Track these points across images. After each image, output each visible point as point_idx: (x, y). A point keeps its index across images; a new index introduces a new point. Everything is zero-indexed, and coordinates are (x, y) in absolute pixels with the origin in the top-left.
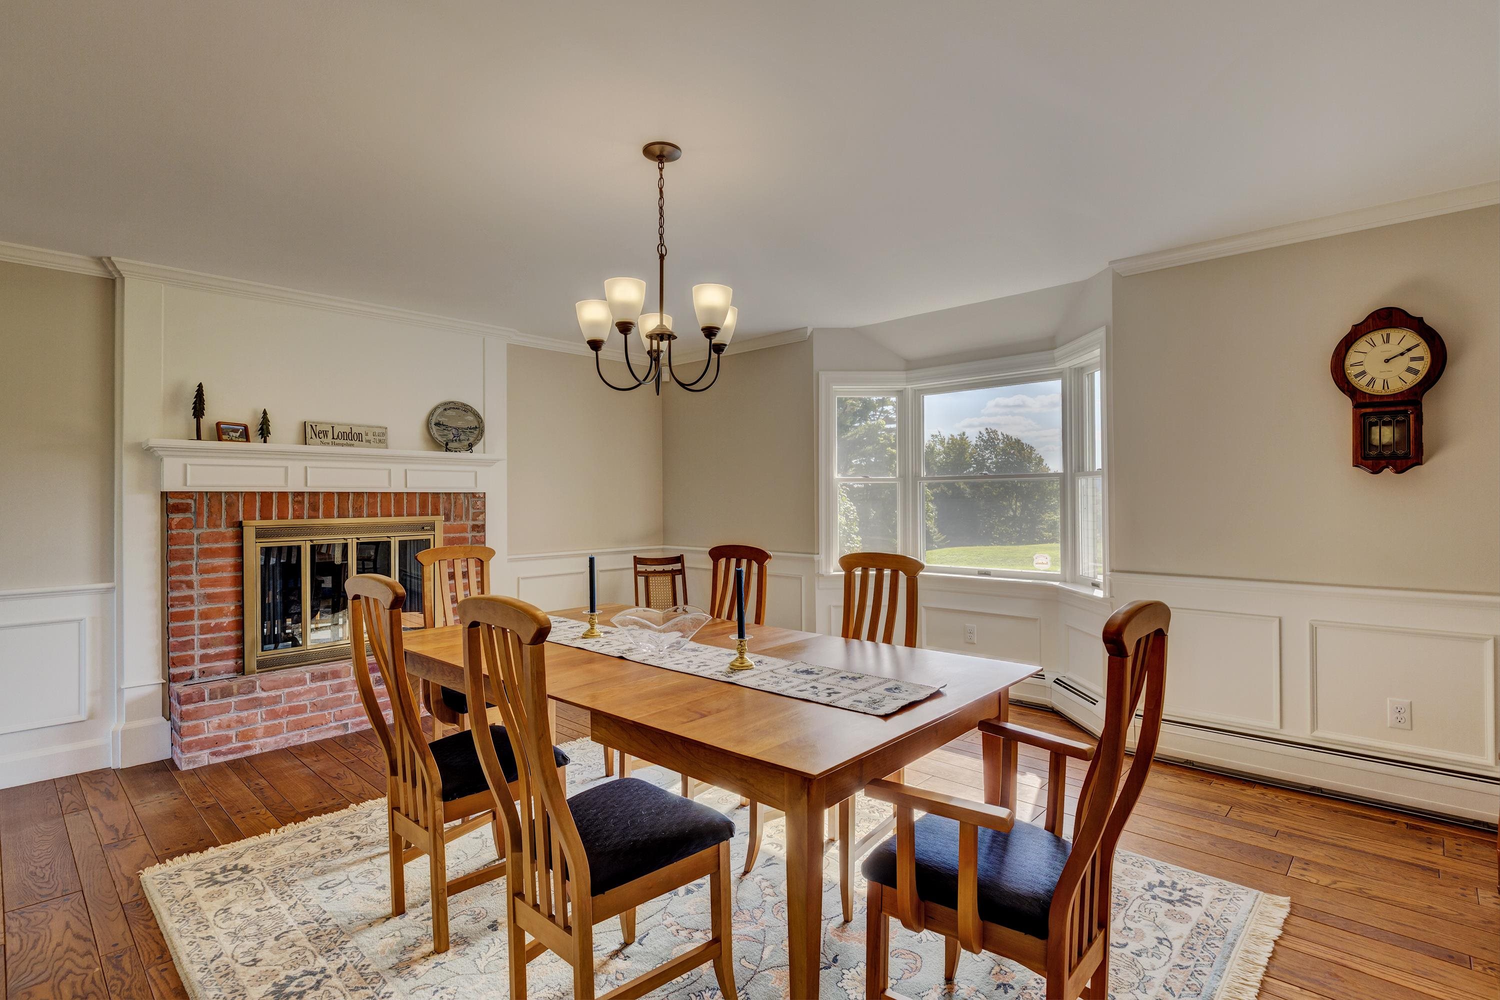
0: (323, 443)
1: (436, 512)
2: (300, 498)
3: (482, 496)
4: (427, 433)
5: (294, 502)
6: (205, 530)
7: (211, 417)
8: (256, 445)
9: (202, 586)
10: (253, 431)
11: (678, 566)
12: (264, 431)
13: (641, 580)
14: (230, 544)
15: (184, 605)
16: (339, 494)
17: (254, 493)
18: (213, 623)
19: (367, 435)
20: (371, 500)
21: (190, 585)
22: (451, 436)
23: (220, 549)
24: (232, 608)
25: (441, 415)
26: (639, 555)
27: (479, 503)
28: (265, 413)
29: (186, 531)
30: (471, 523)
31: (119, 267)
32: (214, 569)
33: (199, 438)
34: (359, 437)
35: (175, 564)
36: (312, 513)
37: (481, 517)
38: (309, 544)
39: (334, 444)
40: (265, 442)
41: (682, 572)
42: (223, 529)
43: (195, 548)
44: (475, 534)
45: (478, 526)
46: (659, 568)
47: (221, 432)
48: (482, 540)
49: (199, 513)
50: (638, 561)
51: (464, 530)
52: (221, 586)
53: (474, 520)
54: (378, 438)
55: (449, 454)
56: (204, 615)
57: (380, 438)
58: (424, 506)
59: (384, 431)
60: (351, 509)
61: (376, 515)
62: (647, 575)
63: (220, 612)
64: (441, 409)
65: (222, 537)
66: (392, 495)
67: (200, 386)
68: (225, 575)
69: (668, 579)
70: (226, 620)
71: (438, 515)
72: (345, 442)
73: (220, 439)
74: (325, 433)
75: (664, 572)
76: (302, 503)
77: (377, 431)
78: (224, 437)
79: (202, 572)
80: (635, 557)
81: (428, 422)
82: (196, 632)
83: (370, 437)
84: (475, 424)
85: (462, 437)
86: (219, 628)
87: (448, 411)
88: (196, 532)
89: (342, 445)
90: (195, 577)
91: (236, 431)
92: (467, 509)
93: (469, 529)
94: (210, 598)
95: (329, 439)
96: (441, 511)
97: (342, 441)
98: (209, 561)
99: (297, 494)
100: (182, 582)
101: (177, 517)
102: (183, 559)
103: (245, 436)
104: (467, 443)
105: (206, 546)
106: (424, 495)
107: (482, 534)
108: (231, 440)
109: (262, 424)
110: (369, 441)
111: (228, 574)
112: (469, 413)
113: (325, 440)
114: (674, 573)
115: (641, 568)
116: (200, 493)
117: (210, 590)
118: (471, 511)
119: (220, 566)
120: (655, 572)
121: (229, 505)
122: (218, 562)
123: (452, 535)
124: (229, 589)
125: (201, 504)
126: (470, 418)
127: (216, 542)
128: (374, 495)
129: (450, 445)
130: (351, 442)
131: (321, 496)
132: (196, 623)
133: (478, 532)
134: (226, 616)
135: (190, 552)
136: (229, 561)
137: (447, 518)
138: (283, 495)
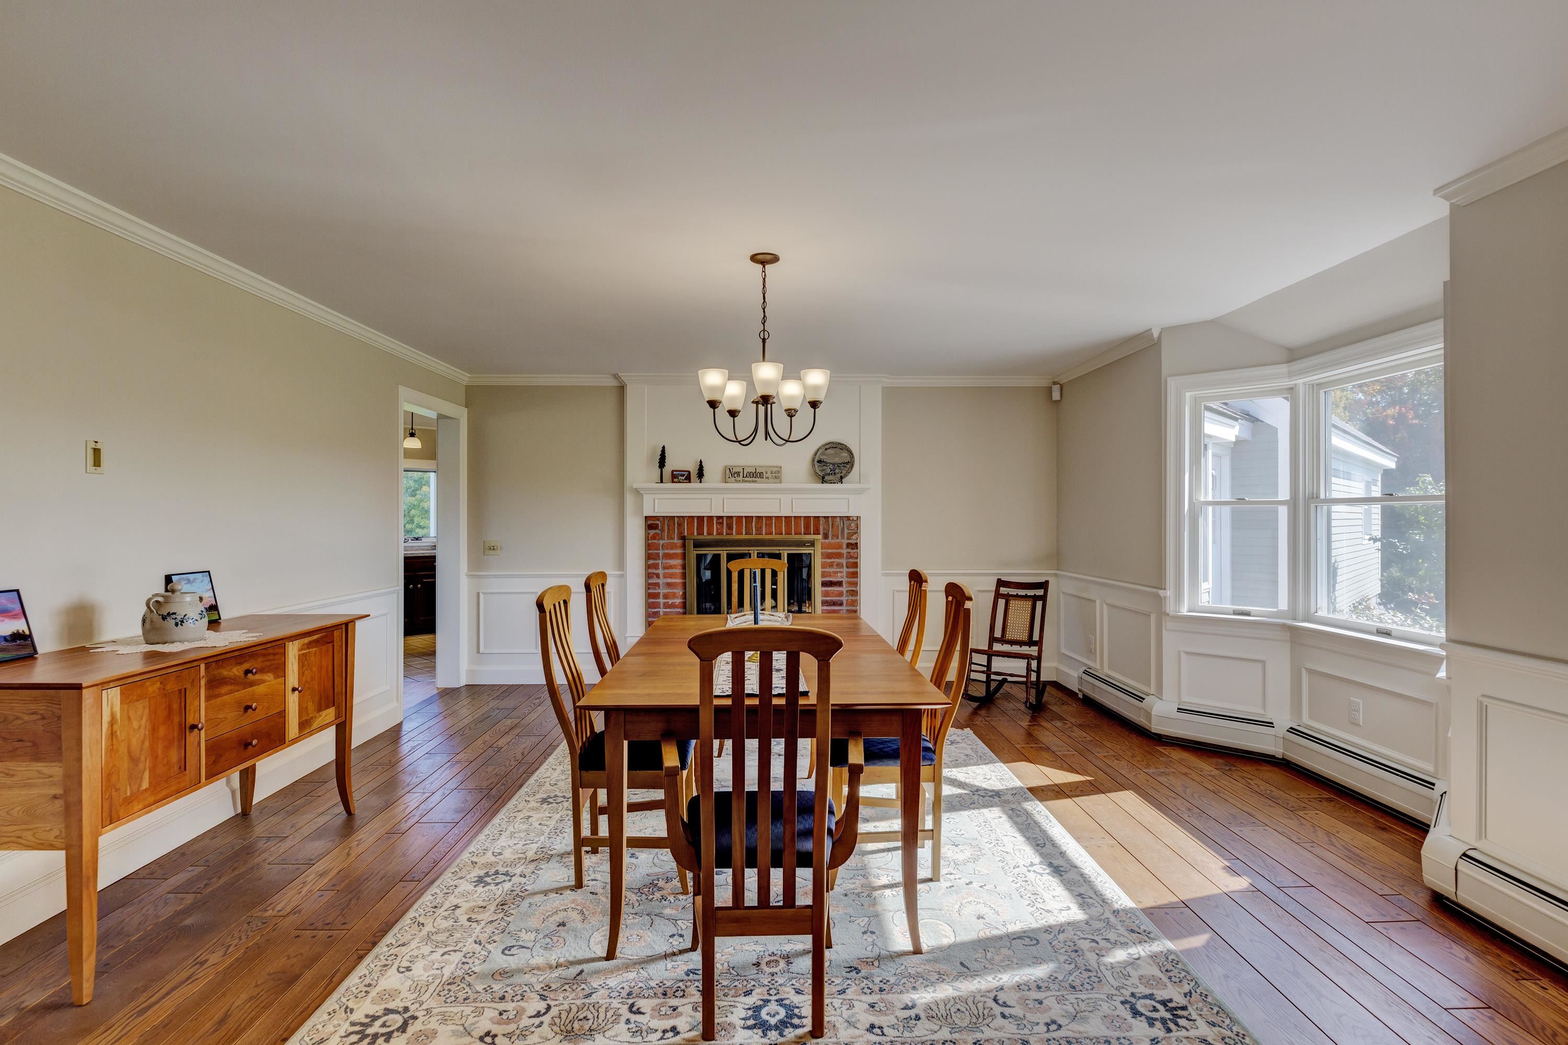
0: (737, 481)
1: (817, 532)
2: (721, 521)
3: (855, 519)
4: (811, 467)
5: (717, 523)
6: (666, 541)
7: (670, 466)
8: (695, 485)
9: (664, 577)
10: (694, 476)
11: (1040, 592)
12: (701, 474)
13: (1001, 602)
14: (679, 551)
15: (655, 589)
16: (746, 517)
17: (693, 517)
18: (670, 601)
19: (766, 473)
20: (768, 522)
21: (658, 576)
22: (828, 471)
23: (674, 554)
24: (681, 593)
25: (823, 454)
26: (1003, 579)
27: (852, 525)
28: (701, 462)
29: (656, 541)
30: (845, 541)
31: (623, 378)
32: (671, 567)
33: (662, 482)
34: (761, 475)
35: (651, 562)
36: (729, 531)
37: (854, 537)
38: (725, 553)
39: (744, 481)
40: (701, 482)
41: (1044, 598)
42: (676, 541)
43: (661, 552)
44: (849, 550)
45: (851, 544)
46: (1022, 592)
47: (676, 477)
48: (856, 556)
49: (663, 530)
50: (1001, 583)
51: (840, 547)
52: (675, 578)
53: (848, 539)
54: (774, 475)
55: (826, 486)
56: (666, 596)
57: (776, 474)
58: (807, 527)
59: (778, 469)
60: (754, 529)
61: (771, 534)
62: (1007, 598)
63: (674, 596)
64: (823, 449)
65: (673, 546)
66: (783, 519)
67: (664, 447)
68: (677, 571)
69: (1029, 604)
70: (678, 601)
71: (818, 534)
72: (751, 479)
73: (673, 482)
74: (738, 474)
75: (1026, 597)
76: (722, 523)
77: (775, 469)
78: (675, 480)
79: (665, 568)
80: (999, 580)
81: (813, 461)
82: (661, 606)
83: (769, 475)
84: (848, 459)
85: (837, 471)
86: (673, 606)
87: (829, 450)
88: (661, 542)
89: (749, 482)
90: (660, 571)
91: (683, 475)
92: (843, 530)
93: (844, 546)
94: (669, 585)
95: (741, 478)
96: (821, 532)
97: (749, 479)
98: (668, 561)
99: (719, 518)
100: (654, 573)
101: (652, 532)
102: (654, 559)
103: (688, 479)
104: (839, 476)
105: (667, 551)
106: (807, 518)
107: (855, 551)
108: (679, 482)
109: (699, 469)
110: (767, 478)
111: (679, 571)
112: (845, 451)
113: (738, 479)
114: (1035, 598)
115: (1003, 590)
116: (663, 517)
117: (669, 580)
118: (846, 531)
119: (675, 565)
120: (1017, 596)
121: (679, 525)
122: (673, 562)
123: (830, 551)
124: (679, 581)
125: (664, 524)
126: (845, 454)
127: (672, 549)
128: (770, 518)
129: (827, 478)
130: (757, 479)
131: (734, 519)
132: (661, 601)
133: (852, 549)
134: (677, 598)
135: (658, 555)
136: (679, 562)
137: (826, 536)
138: (710, 518)
